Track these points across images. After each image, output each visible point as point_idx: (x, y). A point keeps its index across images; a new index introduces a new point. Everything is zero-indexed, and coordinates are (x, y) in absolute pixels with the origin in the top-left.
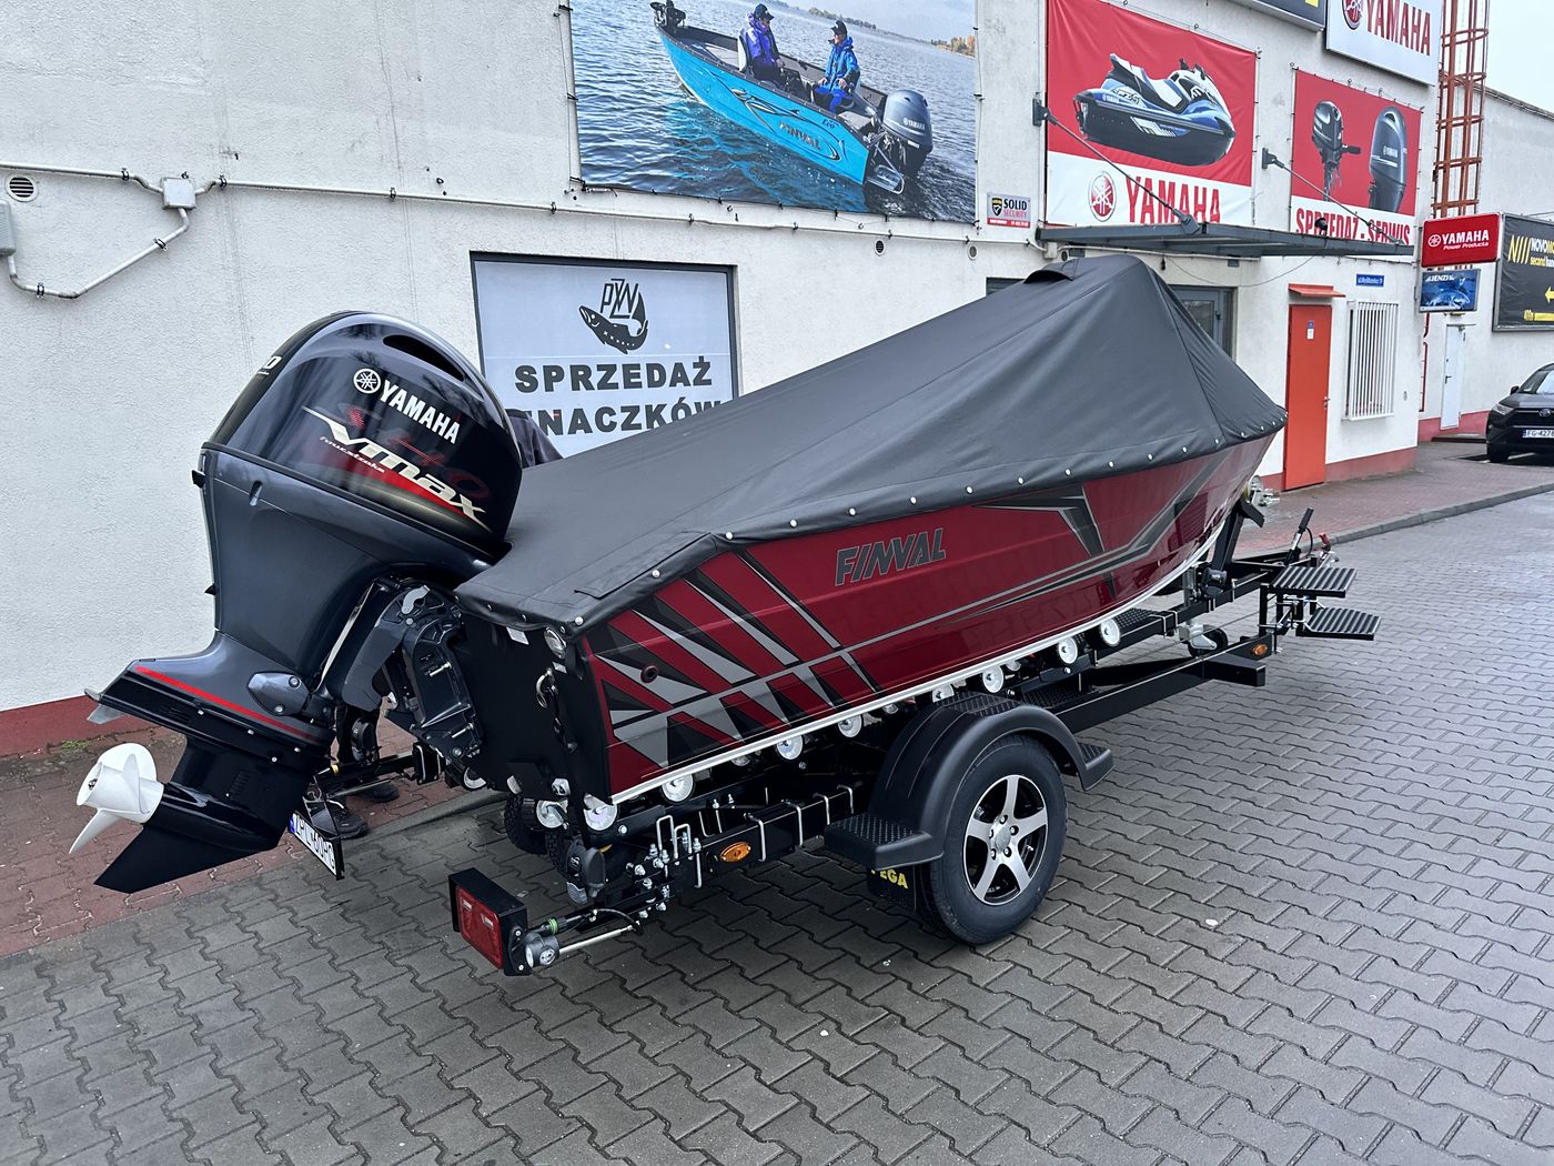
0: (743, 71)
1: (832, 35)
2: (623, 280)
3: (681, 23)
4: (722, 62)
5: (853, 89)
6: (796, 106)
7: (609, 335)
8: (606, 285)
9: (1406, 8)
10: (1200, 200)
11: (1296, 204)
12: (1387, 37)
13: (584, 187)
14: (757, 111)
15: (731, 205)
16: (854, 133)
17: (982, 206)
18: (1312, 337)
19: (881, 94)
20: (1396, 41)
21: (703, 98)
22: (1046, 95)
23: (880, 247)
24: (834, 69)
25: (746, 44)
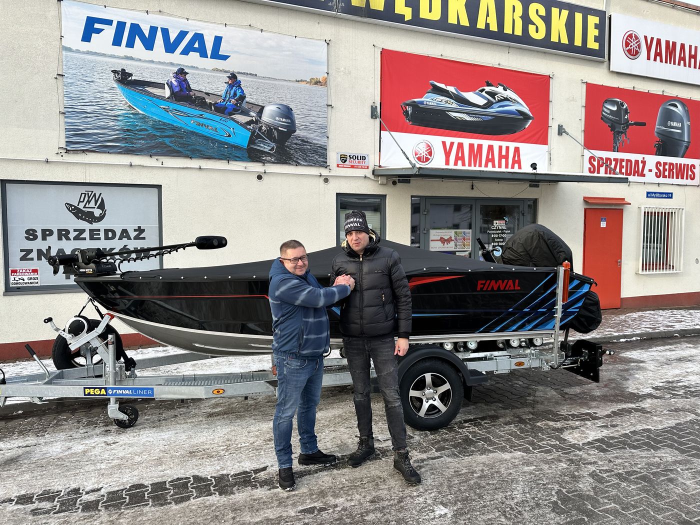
0: (168, 98)
1: (227, 80)
2: (92, 192)
3: (130, 78)
4: (154, 94)
5: (240, 104)
6: (201, 113)
7: (82, 216)
8: (82, 194)
9: (683, 46)
10: (504, 153)
11: (588, 154)
12: (666, 62)
13: (67, 151)
14: (176, 116)
15: (159, 157)
16: (241, 125)
17: (333, 158)
18: (605, 226)
19: (260, 106)
20: (674, 63)
21: (142, 110)
22: (381, 103)
23: (260, 177)
24: (228, 95)
25: (171, 86)
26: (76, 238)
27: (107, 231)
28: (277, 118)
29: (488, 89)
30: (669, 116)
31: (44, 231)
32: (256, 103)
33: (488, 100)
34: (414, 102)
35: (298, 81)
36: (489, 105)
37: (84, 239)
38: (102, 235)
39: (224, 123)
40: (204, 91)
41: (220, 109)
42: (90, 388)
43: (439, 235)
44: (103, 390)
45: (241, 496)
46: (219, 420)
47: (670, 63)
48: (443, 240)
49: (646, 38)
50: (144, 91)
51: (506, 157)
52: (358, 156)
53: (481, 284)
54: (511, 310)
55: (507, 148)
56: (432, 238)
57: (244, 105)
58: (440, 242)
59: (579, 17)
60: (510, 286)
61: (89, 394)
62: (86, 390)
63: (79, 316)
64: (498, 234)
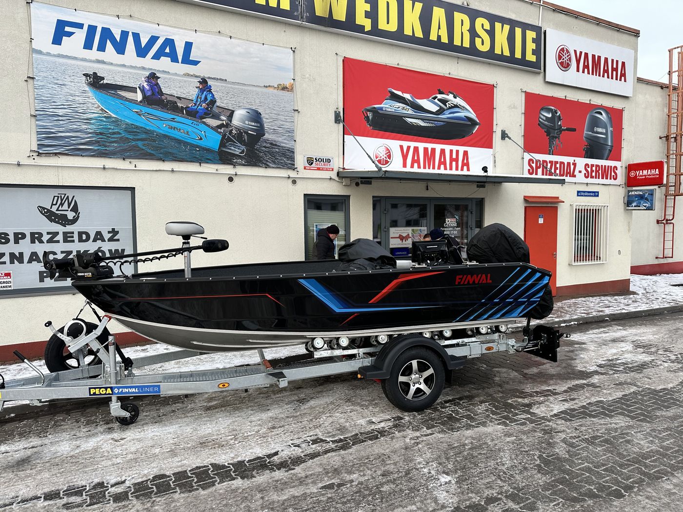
0: (141, 102)
1: (198, 84)
2: (65, 194)
3: (102, 82)
4: (127, 98)
5: (211, 108)
6: (173, 116)
7: (55, 219)
8: (54, 197)
9: (606, 59)
10: (454, 156)
11: (527, 156)
12: (593, 74)
13: (39, 154)
14: (149, 119)
15: (132, 160)
16: (212, 128)
17: (300, 161)
18: (542, 222)
19: (230, 110)
20: (599, 76)
21: (114, 114)
22: (343, 109)
23: (231, 179)
24: (199, 100)
25: (143, 90)
26: (50, 241)
27: (80, 234)
28: (247, 122)
29: (440, 96)
30: (595, 122)
31: (16, 234)
32: (226, 107)
33: (440, 107)
34: (374, 108)
35: (266, 87)
36: (441, 111)
37: (58, 242)
38: (76, 237)
39: (195, 126)
40: (176, 95)
41: (192, 113)
42: (95, 388)
43: (397, 233)
44: (109, 389)
45: (262, 478)
46: (218, 412)
47: (596, 75)
48: (401, 238)
49: (575, 51)
50: (116, 95)
51: (457, 160)
52: (323, 159)
53: (459, 279)
54: (483, 301)
55: (457, 152)
56: (392, 235)
57: (215, 109)
58: (399, 239)
59: (518, 31)
60: (483, 280)
61: (94, 394)
62: (91, 390)
63: (77, 319)
64: (450, 231)
